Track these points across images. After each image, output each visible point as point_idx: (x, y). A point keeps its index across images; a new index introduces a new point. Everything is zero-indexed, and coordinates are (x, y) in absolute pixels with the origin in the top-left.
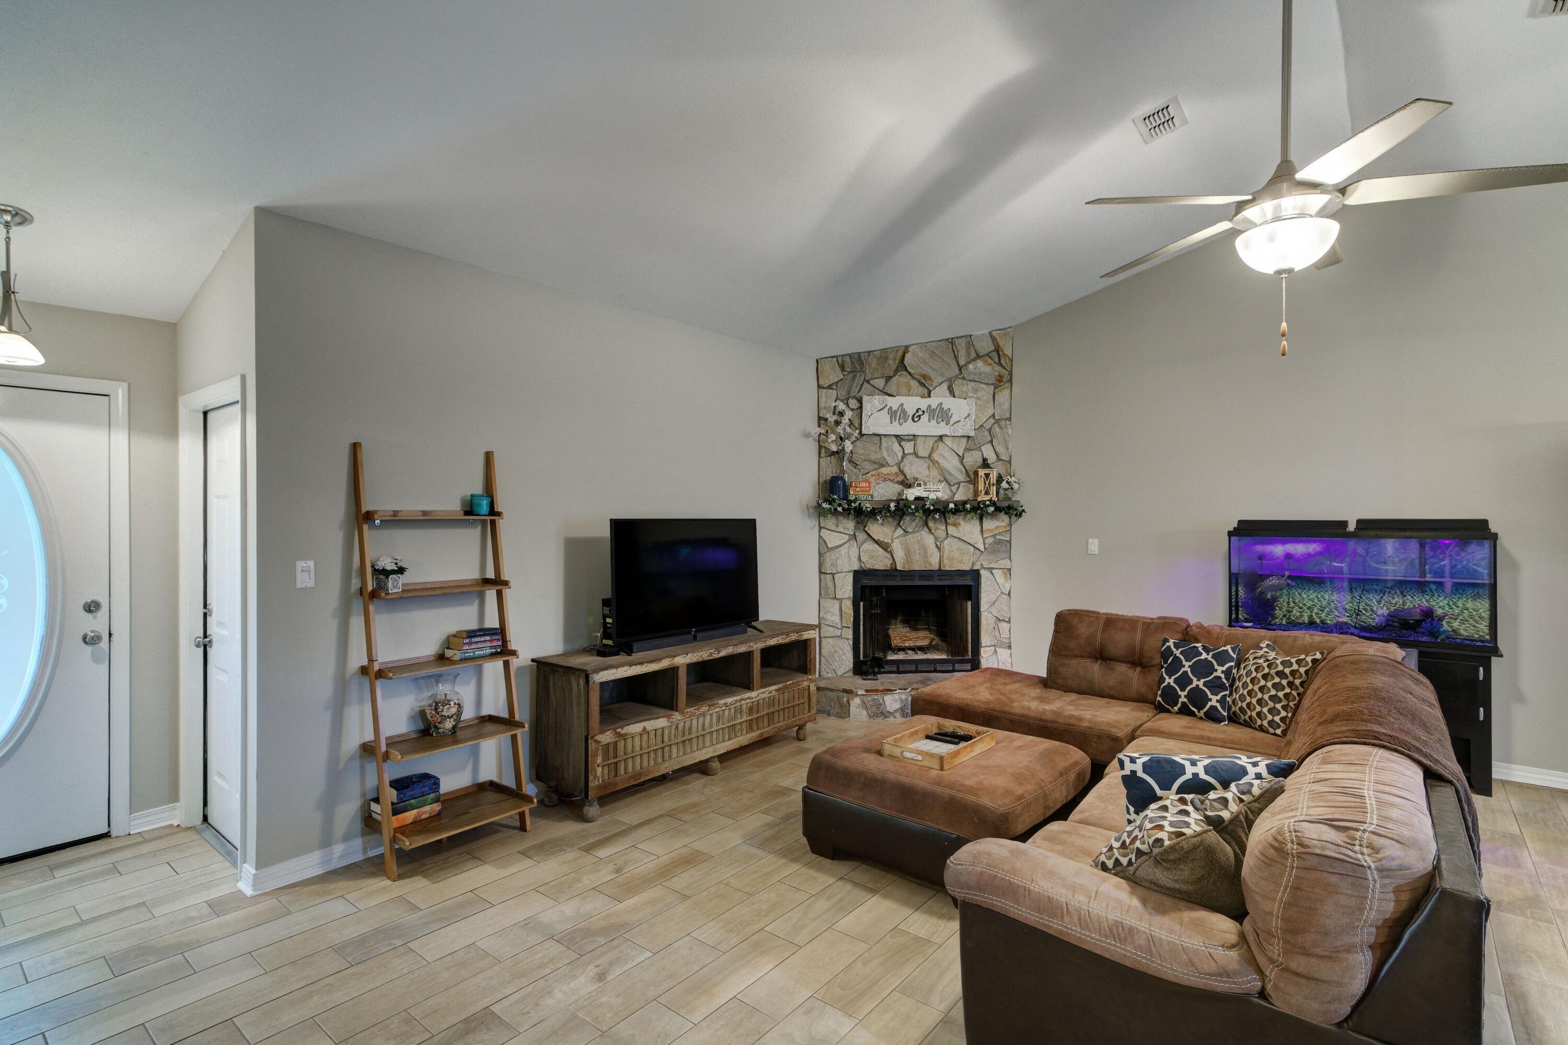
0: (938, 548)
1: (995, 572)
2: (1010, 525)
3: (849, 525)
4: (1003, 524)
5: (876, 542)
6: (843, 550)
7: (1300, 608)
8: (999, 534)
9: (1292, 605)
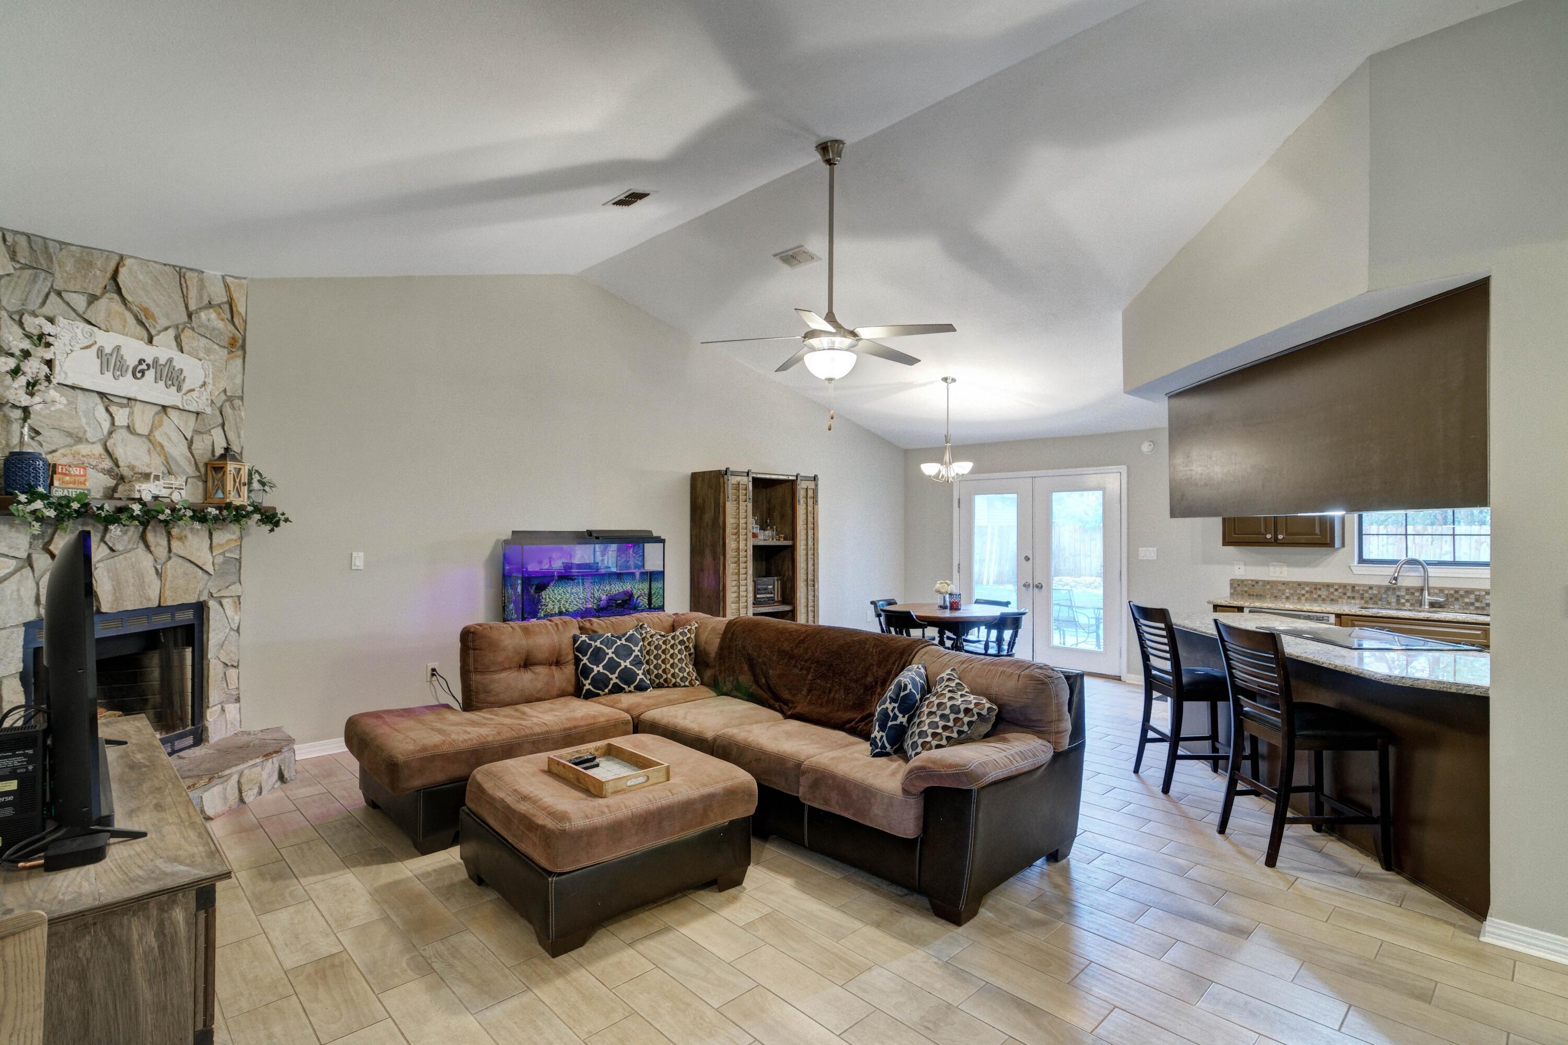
0: (158, 573)
1: (224, 601)
2: (241, 538)
3: (19, 541)
4: (234, 537)
6: (8, 588)
8: (230, 550)
9: (549, 600)
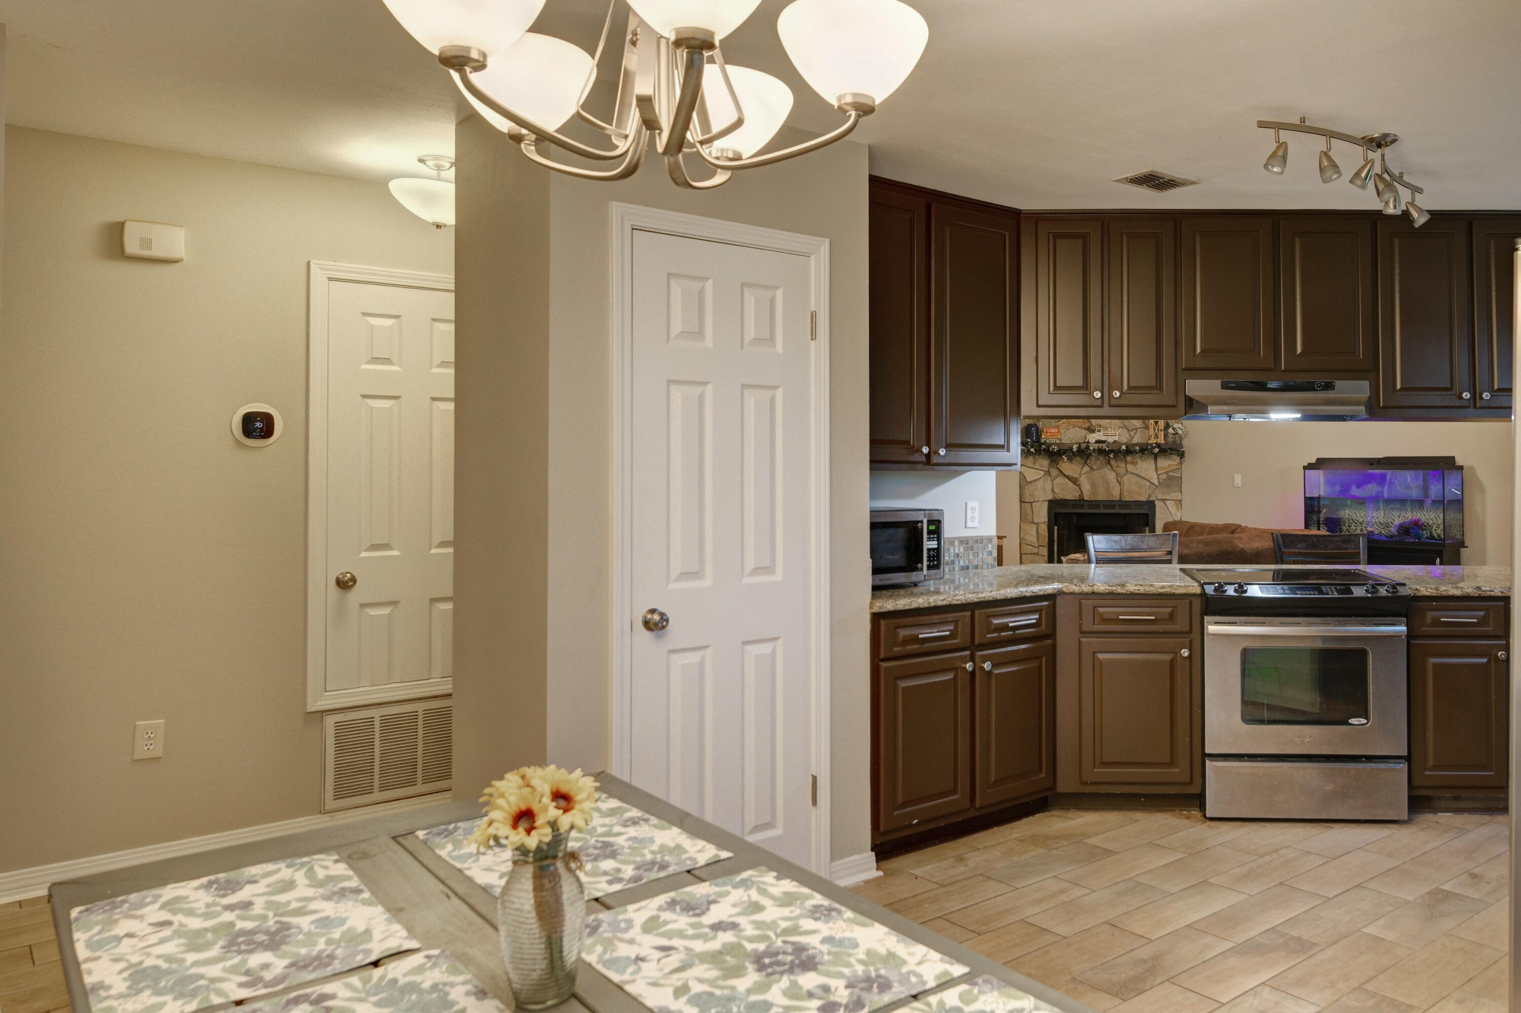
0: (1120, 483)
1: (1168, 502)
2: (1181, 463)
3: (1044, 463)
4: (1174, 463)
5: (1067, 477)
6: (1040, 484)
7: (1356, 523)
8: (1172, 471)
9: (1351, 521)
